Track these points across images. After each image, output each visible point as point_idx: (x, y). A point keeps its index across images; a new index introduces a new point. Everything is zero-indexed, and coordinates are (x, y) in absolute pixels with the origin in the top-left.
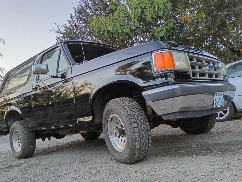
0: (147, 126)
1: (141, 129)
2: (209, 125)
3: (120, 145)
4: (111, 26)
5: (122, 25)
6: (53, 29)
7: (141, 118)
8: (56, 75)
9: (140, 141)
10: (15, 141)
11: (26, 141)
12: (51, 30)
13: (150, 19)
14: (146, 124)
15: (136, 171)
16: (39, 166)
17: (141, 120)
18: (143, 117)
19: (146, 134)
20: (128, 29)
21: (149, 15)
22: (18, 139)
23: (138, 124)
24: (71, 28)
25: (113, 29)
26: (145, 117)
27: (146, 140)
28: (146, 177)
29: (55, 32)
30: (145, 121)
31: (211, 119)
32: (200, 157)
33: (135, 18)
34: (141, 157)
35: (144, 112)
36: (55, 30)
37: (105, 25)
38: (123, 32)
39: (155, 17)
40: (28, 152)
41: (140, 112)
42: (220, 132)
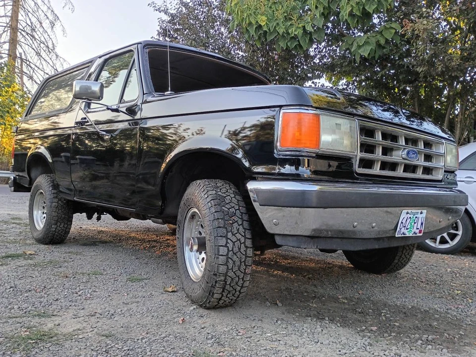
0: (247, 247)
1: (232, 250)
2: (396, 261)
3: (199, 267)
4: (267, 16)
5: (287, 19)
6: (153, 3)
7: (238, 230)
8: (115, 107)
9: (227, 272)
10: (38, 208)
11: (54, 214)
12: (149, 5)
13: (346, 15)
14: (246, 244)
15: (203, 328)
16: (61, 267)
17: (238, 234)
18: (244, 228)
19: (241, 262)
20: (300, 28)
21: (345, 8)
22: (44, 208)
23: (229, 241)
24: (190, 4)
25: (268, 23)
26: (248, 229)
27: (238, 273)
28: (209, 345)
29: (157, 10)
30: (245, 236)
31: (403, 250)
32: (334, 328)
33: (317, 7)
34: (225, 301)
35: (249, 219)
36: (156, 5)
37: (254, 13)
38: (288, 34)
39: (358, 14)
40: (54, 234)
41: (240, 217)
42: (415, 278)
